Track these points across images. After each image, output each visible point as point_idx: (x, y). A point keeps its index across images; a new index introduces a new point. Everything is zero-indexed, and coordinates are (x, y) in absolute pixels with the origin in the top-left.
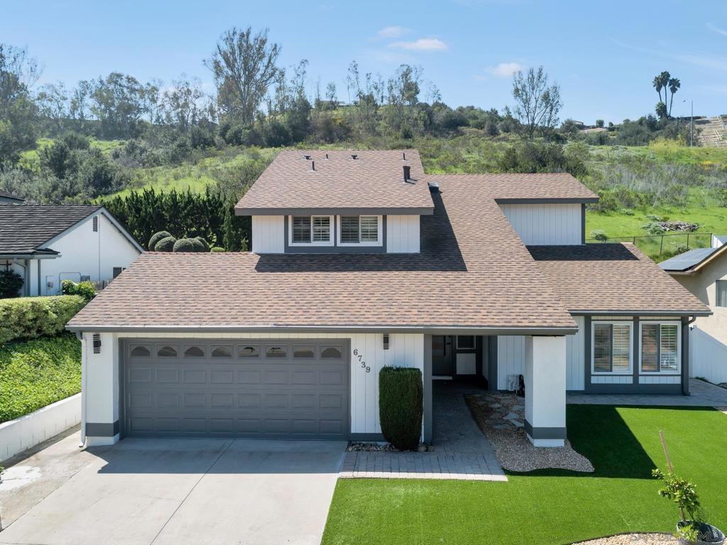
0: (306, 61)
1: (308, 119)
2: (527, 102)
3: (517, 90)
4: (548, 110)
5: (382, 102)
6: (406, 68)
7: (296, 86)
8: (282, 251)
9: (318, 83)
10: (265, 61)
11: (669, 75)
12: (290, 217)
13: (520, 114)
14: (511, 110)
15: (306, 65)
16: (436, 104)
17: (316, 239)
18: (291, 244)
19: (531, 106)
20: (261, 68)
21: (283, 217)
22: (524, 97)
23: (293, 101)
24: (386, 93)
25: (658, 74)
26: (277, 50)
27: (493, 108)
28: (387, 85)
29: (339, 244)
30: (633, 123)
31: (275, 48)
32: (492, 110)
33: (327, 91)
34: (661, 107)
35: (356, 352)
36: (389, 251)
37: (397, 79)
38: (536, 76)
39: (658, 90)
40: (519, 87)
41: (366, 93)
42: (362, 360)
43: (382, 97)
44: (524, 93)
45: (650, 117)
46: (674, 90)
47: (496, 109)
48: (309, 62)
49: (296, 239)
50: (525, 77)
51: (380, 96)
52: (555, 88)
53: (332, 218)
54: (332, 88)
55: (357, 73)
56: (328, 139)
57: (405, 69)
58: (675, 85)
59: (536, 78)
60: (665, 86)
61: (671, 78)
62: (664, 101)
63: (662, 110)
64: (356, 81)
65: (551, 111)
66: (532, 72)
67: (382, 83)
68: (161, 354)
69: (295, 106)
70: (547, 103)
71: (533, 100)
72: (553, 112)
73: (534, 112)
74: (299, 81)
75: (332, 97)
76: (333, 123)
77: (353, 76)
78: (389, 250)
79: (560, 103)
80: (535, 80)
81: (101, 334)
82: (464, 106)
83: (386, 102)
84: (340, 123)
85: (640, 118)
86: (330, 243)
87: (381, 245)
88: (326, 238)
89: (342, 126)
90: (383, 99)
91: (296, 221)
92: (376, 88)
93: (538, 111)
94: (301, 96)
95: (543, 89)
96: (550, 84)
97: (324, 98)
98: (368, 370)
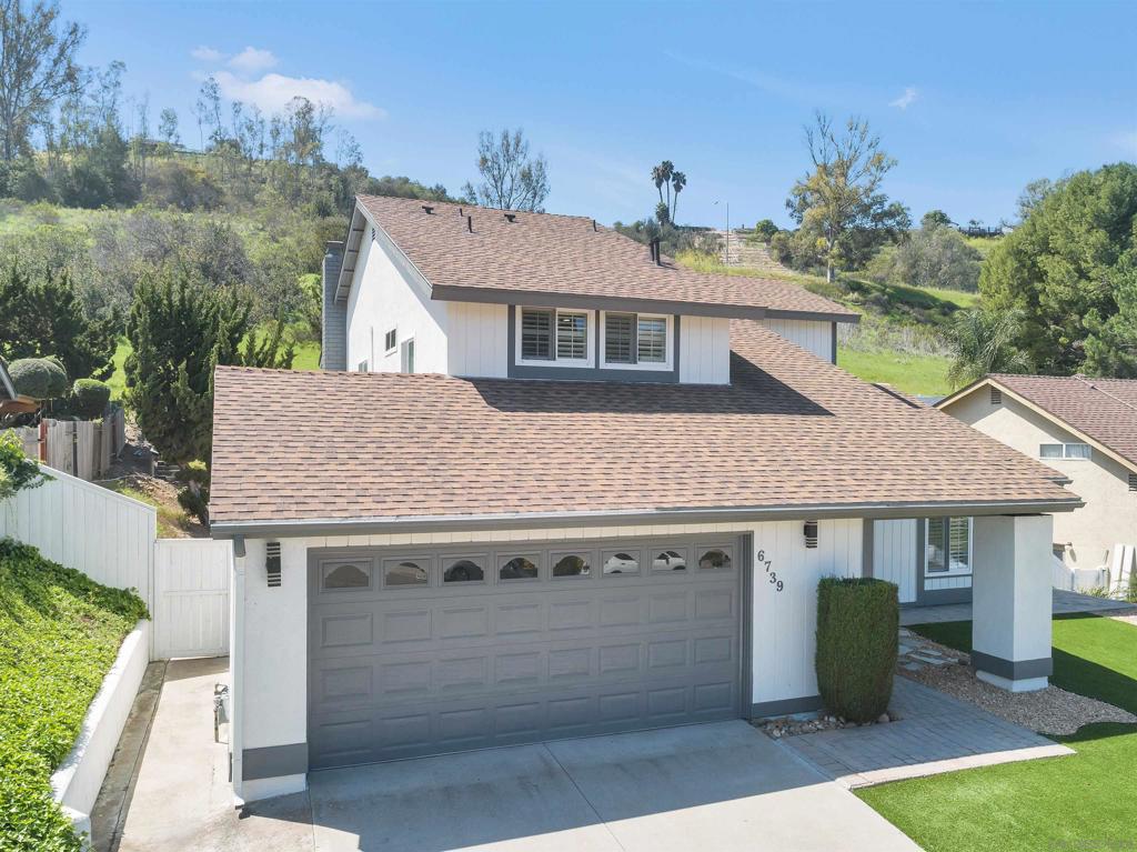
0: (121, 64)
1: (125, 166)
2: (498, 180)
3: (484, 160)
4: (529, 196)
5: (261, 152)
6: (304, 102)
7: (100, 105)
8: (502, 373)
9: (144, 107)
10: (54, 51)
11: (672, 167)
12: (518, 310)
13: (488, 196)
14: (475, 189)
15: (122, 72)
16: (354, 168)
17: (564, 353)
18: (519, 361)
19: (504, 186)
20: (44, 62)
21: (506, 307)
22: (496, 172)
23: (96, 131)
24: (268, 140)
25: (659, 164)
26: (79, 35)
27: (440, 184)
28: (269, 127)
29: (604, 365)
30: (626, 228)
31: (74, 31)
32: (437, 187)
33: (161, 122)
34: (663, 210)
35: (761, 556)
36: (683, 381)
37: (287, 119)
38: (512, 143)
39: (659, 185)
40: (489, 156)
41: (232, 135)
42: (771, 571)
43: (262, 145)
44: (496, 166)
45: (650, 221)
46: (678, 188)
47: (445, 187)
48: (127, 67)
49: (529, 351)
50: (498, 142)
51: (258, 143)
52: (540, 165)
53: (591, 314)
54: (170, 118)
55: (217, 99)
56: (182, 203)
57: (302, 103)
58: (680, 181)
59: (512, 147)
60: (667, 180)
61: (674, 171)
62: (665, 201)
63: (664, 213)
64: (214, 112)
65: (534, 197)
66: (506, 137)
67: (261, 122)
68: (393, 580)
69: (100, 140)
70: (528, 185)
71: (508, 179)
72: (537, 199)
73: (510, 196)
74: (108, 97)
75: (170, 134)
76: (189, 178)
77: (210, 105)
78: (684, 379)
79: (547, 187)
80: (511, 149)
81: (280, 540)
82: (394, 177)
83: (267, 154)
84: (203, 179)
85: (635, 221)
86: (587, 363)
87: (672, 370)
88: (580, 353)
89: (207, 185)
90: (263, 150)
91: (529, 319)
92: (250, 129)
93: (514, 195)
94: (110, 125)
95: (523, 162)
96: (532, 157)
97: (156, 135)
98: (781, 586)
